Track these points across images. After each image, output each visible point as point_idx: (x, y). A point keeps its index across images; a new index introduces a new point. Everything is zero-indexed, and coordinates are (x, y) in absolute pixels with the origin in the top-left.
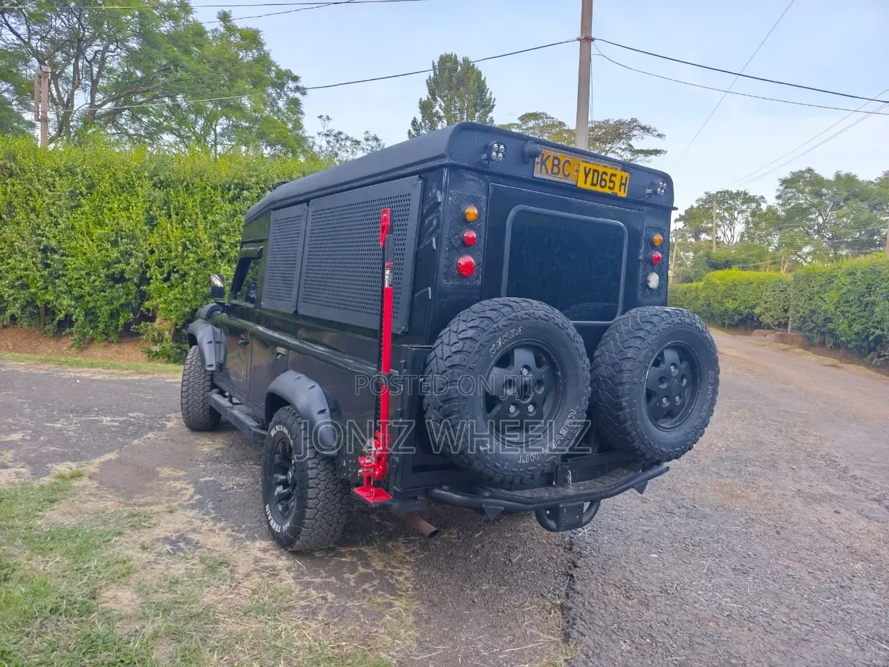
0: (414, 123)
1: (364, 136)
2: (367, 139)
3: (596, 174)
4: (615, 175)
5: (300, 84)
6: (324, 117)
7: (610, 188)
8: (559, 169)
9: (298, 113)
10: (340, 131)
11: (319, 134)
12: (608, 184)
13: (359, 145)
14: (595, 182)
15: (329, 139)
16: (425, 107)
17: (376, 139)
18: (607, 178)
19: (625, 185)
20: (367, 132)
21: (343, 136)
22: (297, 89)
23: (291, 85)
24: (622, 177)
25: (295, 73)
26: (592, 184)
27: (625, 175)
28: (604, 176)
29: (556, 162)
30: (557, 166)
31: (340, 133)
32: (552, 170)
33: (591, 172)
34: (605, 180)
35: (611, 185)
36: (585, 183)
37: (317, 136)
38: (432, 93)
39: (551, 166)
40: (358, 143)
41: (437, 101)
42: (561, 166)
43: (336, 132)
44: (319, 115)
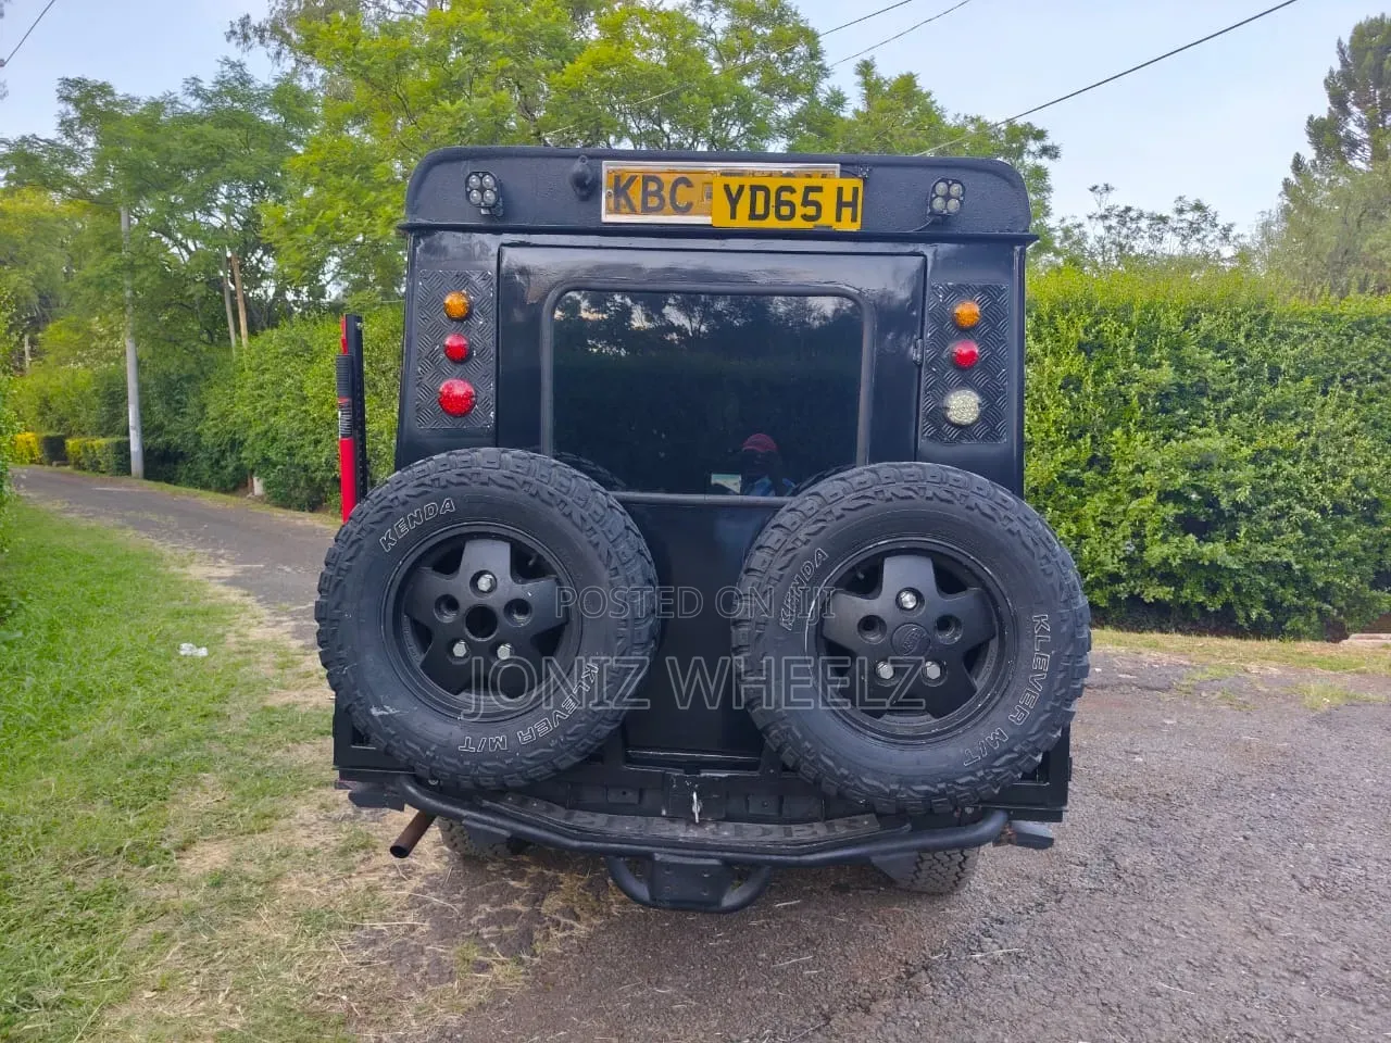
0: (1298, 164)
1: (1175, 206)
2: (1181, 211)
3: (760, 196)
4: (819, 189)
5: (1048, 142)
6: (1101, 186)
7: (806, 217)
8: (662, 199)
9: (1043, 190)
10: (1129, 205)
11: (1090, 217)
12: (800, 210)
13: (1166, 223)
14: (760, 210)
15: (1107, 223)
16: (1320, 131)
17: (1198, 207)
18: (797, 199)
19: (853, 204)
20: (1180, 198)
21: (1133, 214)
22: (1045, 151)
23: (1033, 146)
24: (840, 190)
25: (1039, 126)
26: (753, 216)
27: (849, 184)
28: (785, 196)
29: (653, 187)
30: (657, 194)
31: (1128, 209)
32: (644, 202)
33: (747, 193)
34: (791, 205)
35: (811, 211)
36: (733, 216)
37: (1086, 222)
38: (1338, 100)
39: (640, 196)
40: (1163, 220)
41: (1350, 114)
42: (666, 193)
43: (1122, 208)
44: (1090, 186)
